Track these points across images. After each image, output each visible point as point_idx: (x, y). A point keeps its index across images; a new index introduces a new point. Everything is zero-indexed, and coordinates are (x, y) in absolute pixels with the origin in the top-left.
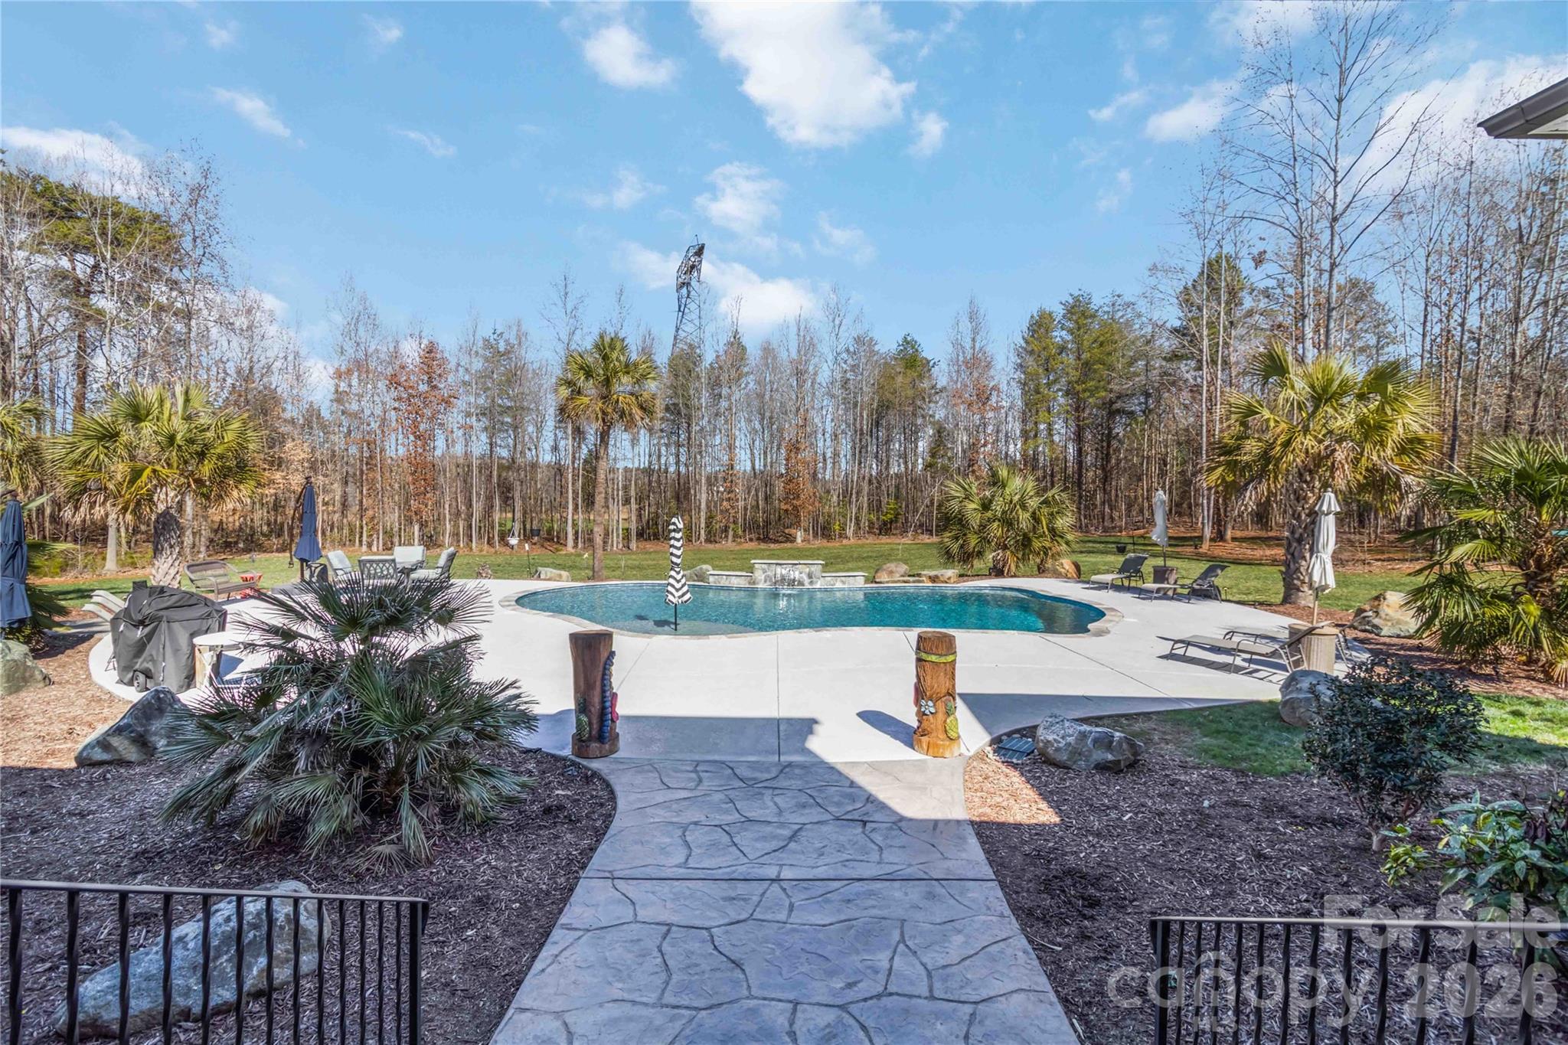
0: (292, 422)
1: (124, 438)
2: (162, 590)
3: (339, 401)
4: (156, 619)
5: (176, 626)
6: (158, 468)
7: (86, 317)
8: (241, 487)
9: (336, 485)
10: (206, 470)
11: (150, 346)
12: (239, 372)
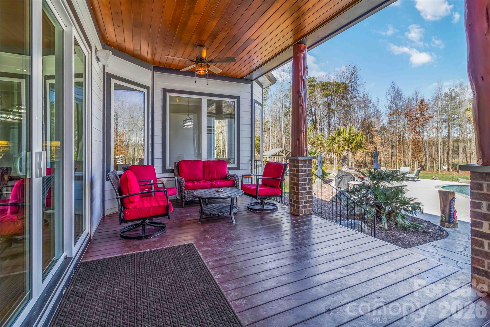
0: (377, 131)
1: (337, 139)
2: (343, 172)
3: (390, 123)
4: (342, 177)
5: (345, 179)
6: (343, 146)
7: (330, 111)
8: (360, 150)
9: (389, 149)
10: (353, 145)
11: (342, 116)
12: (362, 119)
